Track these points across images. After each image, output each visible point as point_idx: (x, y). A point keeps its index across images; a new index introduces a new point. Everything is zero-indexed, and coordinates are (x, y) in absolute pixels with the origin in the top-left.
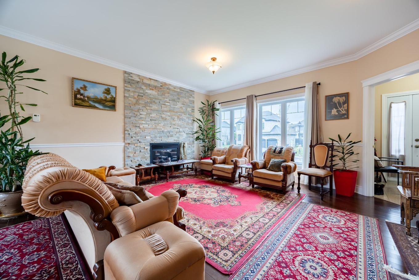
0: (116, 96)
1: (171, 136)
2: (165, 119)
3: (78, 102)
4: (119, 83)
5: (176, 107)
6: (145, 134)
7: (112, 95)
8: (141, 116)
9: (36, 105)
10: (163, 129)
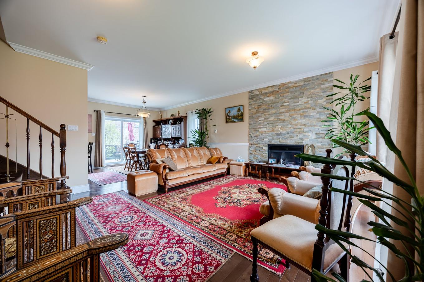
0: (243, 111)
1: (290, 138)
2: (283, 121)
3: (228, 120)
4: (245, 102)
5: (298, 104)
6: (264, 136)
7: (241, 112)
8: (260, 122)
9: (215, 126)
10: (281, 131)
